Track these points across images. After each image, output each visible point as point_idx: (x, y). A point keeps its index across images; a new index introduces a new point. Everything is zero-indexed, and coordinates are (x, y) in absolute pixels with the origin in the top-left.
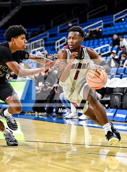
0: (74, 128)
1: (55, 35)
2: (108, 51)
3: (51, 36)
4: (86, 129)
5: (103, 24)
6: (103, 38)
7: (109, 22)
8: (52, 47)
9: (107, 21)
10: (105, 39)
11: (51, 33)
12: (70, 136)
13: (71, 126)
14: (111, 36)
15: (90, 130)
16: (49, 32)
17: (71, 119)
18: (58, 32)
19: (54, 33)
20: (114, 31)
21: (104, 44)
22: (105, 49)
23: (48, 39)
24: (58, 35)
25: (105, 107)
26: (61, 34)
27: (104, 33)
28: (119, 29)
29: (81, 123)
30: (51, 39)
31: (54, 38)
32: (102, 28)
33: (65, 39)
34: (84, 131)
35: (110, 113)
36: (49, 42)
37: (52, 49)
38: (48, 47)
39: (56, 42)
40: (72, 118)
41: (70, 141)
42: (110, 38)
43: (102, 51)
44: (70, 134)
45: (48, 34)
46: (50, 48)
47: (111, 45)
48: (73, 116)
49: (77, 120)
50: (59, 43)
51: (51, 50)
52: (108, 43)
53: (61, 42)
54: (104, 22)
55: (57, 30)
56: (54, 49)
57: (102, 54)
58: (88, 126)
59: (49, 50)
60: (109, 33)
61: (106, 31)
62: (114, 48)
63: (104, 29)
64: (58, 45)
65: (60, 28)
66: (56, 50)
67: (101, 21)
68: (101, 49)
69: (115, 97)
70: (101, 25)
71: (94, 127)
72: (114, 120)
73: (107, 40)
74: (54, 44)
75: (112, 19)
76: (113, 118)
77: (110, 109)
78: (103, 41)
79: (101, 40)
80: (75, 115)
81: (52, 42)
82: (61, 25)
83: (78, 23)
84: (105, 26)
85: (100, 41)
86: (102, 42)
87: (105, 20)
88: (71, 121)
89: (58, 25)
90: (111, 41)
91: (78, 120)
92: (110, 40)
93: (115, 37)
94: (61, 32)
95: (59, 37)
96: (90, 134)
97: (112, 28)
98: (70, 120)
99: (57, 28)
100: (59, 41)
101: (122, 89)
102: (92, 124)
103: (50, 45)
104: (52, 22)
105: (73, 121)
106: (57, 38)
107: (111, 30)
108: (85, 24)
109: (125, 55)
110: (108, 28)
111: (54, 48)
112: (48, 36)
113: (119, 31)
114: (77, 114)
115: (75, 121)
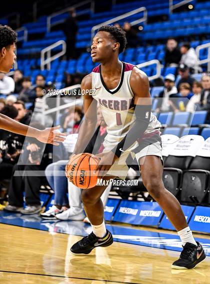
1: (41, 36)
2: (155, 74)
3: (31, 37)
5: (146, 14)
6: (145, 47)
7: (159, 12)
8: (32, 62)
9: (155, 9)
10: (150, 48)
11: (33, 31)
12: (64, 260)
13: (67, 238)
14: (164, 41)
16: (28, 29)
17: (68, 221)
18: (48, 29)
19: (39, 30)
20: (169, 32)
21: (146, 59)
23: (25, 45)
24: (48, 35)
25: (143, 197)
26: (54, 34)
27: (148, 36)
28: (181, 27)
30: (32, 43)
31: (37, 42)
32: (145, 24)
33: (61, 45)
35: (153, 212)
36: (27, 51)
37: (34, 67)
38: (26, 62)
39: (43, 51)
40: (70, 218)
42: (161, 47)
45: (26, 32)
46: (29, 64)
47: (161, 62)
48: (72, 216)
49: (81, 224)
50: (49, 55)
51: (32, 69)
52: (156, 58)
53: (54, 53)
54: (148, 10)
55: (45, 26)
56: (38, 67)
59: (27, 67)
60: (159, 34)
61: (153, 31)
62: (168, 69)
63: (148, 27)
64: (46, 58)
65: (52, 20)
66: (43, 69)
67: (142, 9)
69: (166, 176)
70: (141, 17)
72: (160, 226)
73: (154, 51)
74: (38, 56)
75: (166, 4)
76: (160, 222)
77: (154, 203)
78: (144, 51)
79: (140, 49)
80: (77, 213)
81: (34, 50)
82: (55, 15)
83: (92, 10)
84: (151, 20)
85: (138, 53)
86: (143, 55)
87: (151, 7)
88: (67, 225)
89: (49, 14)
90: (162, 53)
91: (84, 224)
92: (159, 51)
93: (172, 44)
94: (53, 29)
95: (50, 41)
96: (108, 256)
97: (167, 24)
98: (65, 223)
99: (46, 21)
100: (49, 49)
101: (182, 159)
103: (29, 57)
104: (35, 6)
105: (73, 225)
106: (44, 42)
107: (164, 30)
108: (107, 13)
109: (187, 85)
110: (157, 25)
111: (38, 64)
112: (25, 38)
113: (180, 31)
114: (81, 210)
115: (76, 226)
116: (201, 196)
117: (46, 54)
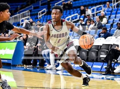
0: (53, 76)
1: (38, 8)
2: (77, 18)
3: (35, 8)
4: (62, 77)
6: (73, 9)
8: (35, 16)
11: (35, 6)
12: (50, 83)
13: (50, 75)
14: (79, 7)
15: (65, 78)
16: (33, 5)
17: (51, 69)
18: (40, 5)
19: (37, 6)
21: (74, 13)
22: (75, 17)
23: (32, 11)
24: (40, 7)
26: (42, 7)
27: (74, 6)
28: (85, 2)
29: (58, 72)
31: (37, 10)
32: (73, 2)
33: (45, 10)
34: (60, 78)
36: (33, 13)
39: (39, 13)
41: (50, 86)
42: (78, 9)
43: (72, 19)
44: (50, 81)
47: (79, 14)
49: (55, 70)
50: (41, 14)
52: (77, 13)
53: (42, 13)
55: (39, 4)
56: (37, 18)
57: (73, 21)
58: (63, 75)
59: (34, 18)
60: (78, 5)
64: (40, 15)
65: (41, 2)
68: (72, 18)
69: (83, 53)
71: (67, 75)
73: (76, 10)
74: (37, 14)
78: (73, 11)
80: (53, 66)
81: (36, 12)
85: (71, 11)
90: (79, 11)
93: (82, 8)
94: (42, 5)
95: (41, 9)
96: (65, 80)
98: (50, 70)
99: (39, 2)
100: (41, 12)
102: (66, 73)
105: (52, 71)
106: (39, 9)
112: (32, 8)
113: (85, 4)
114: (55, 66)
115: (53, 71)
116: (95, 59)
117: (40, 13)
